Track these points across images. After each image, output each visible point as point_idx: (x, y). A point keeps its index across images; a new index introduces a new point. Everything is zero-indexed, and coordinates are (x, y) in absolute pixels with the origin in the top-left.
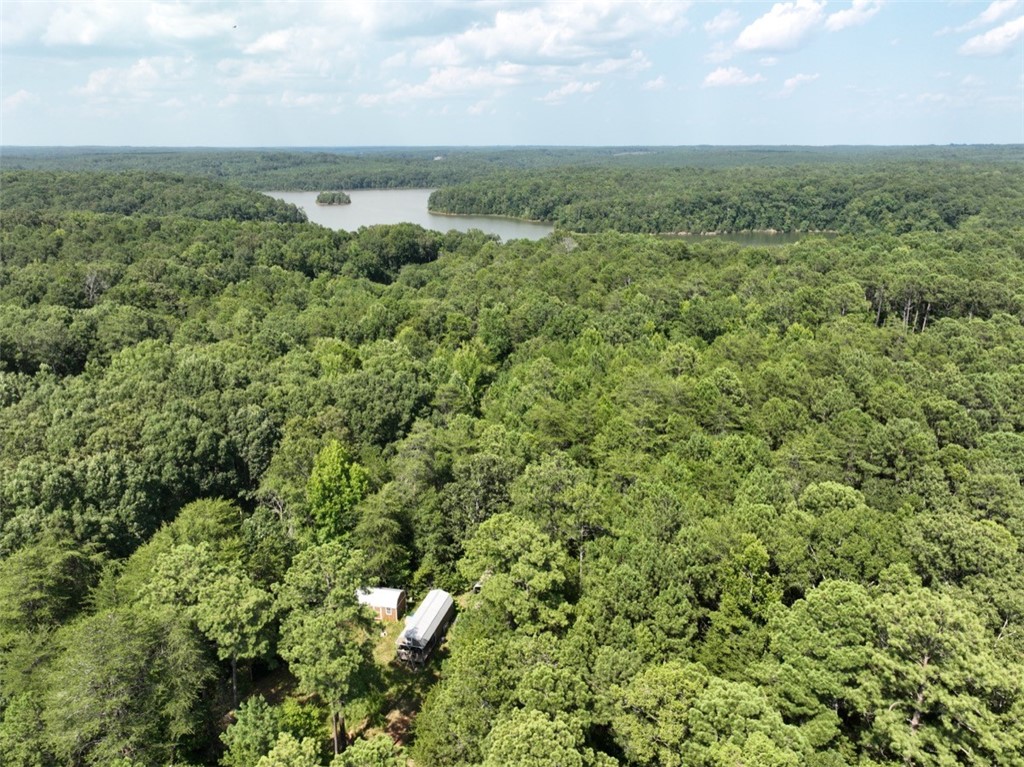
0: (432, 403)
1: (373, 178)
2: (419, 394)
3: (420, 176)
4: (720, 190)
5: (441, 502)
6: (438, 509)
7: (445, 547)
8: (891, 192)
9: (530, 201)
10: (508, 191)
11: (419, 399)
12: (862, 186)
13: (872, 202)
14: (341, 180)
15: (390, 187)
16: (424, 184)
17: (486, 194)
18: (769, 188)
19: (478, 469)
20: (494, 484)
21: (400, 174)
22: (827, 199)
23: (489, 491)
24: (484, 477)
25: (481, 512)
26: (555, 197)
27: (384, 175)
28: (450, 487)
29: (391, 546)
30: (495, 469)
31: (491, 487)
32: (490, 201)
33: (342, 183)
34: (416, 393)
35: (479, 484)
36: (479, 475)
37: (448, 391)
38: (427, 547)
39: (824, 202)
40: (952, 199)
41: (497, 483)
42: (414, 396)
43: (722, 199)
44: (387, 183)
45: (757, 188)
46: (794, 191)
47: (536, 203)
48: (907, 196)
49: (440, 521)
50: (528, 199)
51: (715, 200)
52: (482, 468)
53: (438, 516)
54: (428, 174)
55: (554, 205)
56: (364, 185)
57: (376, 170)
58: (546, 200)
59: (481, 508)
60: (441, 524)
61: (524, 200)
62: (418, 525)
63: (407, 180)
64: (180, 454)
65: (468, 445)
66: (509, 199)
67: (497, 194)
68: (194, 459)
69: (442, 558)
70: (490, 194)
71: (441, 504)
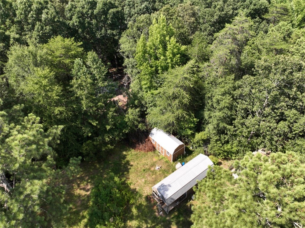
0: (264, 17)
2: (257, 7)
5: (235, 89)
6: (230, 94)
7: (226, 125)
11: (255, 10)
19: (280, 70)
20: (291, 88)
23: (283, 94)
24: (283, 80)
25: (266, 109)
28: (247, 78)
29: (180, 111)
30: (297, 75)
31: (286, 91)
34: (255, 5)
35: (274, 85)
36: (278, 75)
37: (281, 8)
38: (211, 120)
41: (295, 89)
42: (252, 7)
49: (227, 105)
52: (285, 70)
53: (227, 100)
59: (268, 105)
60: (228, 107)
62: (209, 101)
64: (85, 11)
65: (279, 47)
68: (93, 16)
69: (221, 132)
71: (235, 90)
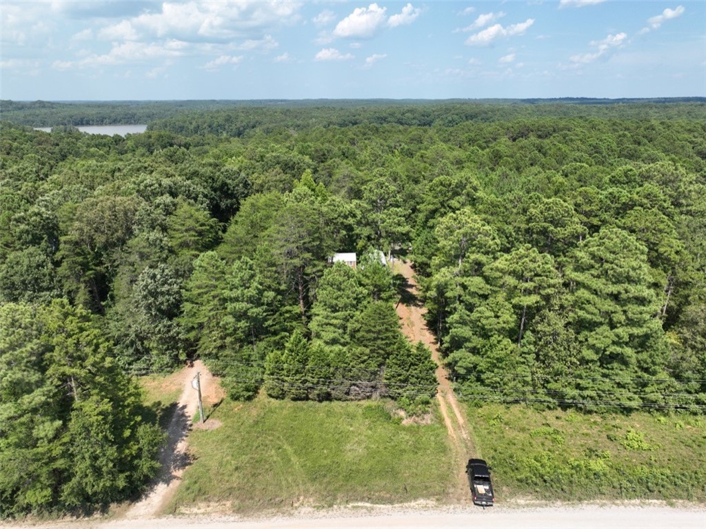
1: (91, 118)
3: (129, 116)
4: (354, 116)
8: (457, 115)
9: (226, 127)
10: (208, 121)
12: (439, 113)
13: (447, 121)
14: (64, 119)
15: (106, 124)
16: (133, 121)
17: (191, 123)
18: (384, 115)
21: (112, 115)
22: (420, 121)
26: (244, 123)
27: (100, 115)
32: (195, 128)
33: (66, 121)
39: (418, 122)
40: (491, 117)
43: (358, 121)
44: (103, 121)
45: (377, 115)
46: (399, 116)
47: (231, 128)
48: (466, 117)
50: (224, 125)
51: (353, 122)
54: (135, 114)
55: (244, 129)
56: (84, 122)
57: (92, 112)
58: (238, 126)
61: (222, 126)
63: (119, 118)
66: (210, 127)
67: (200, 124)
70: (194, 123)
